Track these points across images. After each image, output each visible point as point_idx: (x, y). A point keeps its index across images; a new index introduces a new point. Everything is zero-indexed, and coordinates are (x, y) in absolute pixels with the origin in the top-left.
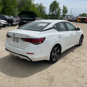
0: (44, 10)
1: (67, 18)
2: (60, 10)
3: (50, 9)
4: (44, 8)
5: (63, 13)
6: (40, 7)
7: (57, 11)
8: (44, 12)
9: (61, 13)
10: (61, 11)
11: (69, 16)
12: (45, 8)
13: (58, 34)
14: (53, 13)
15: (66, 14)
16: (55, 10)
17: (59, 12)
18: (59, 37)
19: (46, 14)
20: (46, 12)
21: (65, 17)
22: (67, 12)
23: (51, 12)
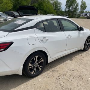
0: (59, 6)
1: (86, 14)
2: (77, 5)
3: (66, 5)
4: (59, 3)
5: (81, 9)
6: (56, 2)
7: (74, 7)
8: (59, 9)
9: (78, 9)
10: (79, 7)
11: (88, 12)
12: (61, 4)
13: (41, 37)
14: (69, 9)
15: (84, 10)
16: (72, 6)
17: (76, 8)
18: (42, 41)
19: (61, 10)
20: (61, 8)
21: (83, 14)
22: (86, 8)
23: (67, 8)
